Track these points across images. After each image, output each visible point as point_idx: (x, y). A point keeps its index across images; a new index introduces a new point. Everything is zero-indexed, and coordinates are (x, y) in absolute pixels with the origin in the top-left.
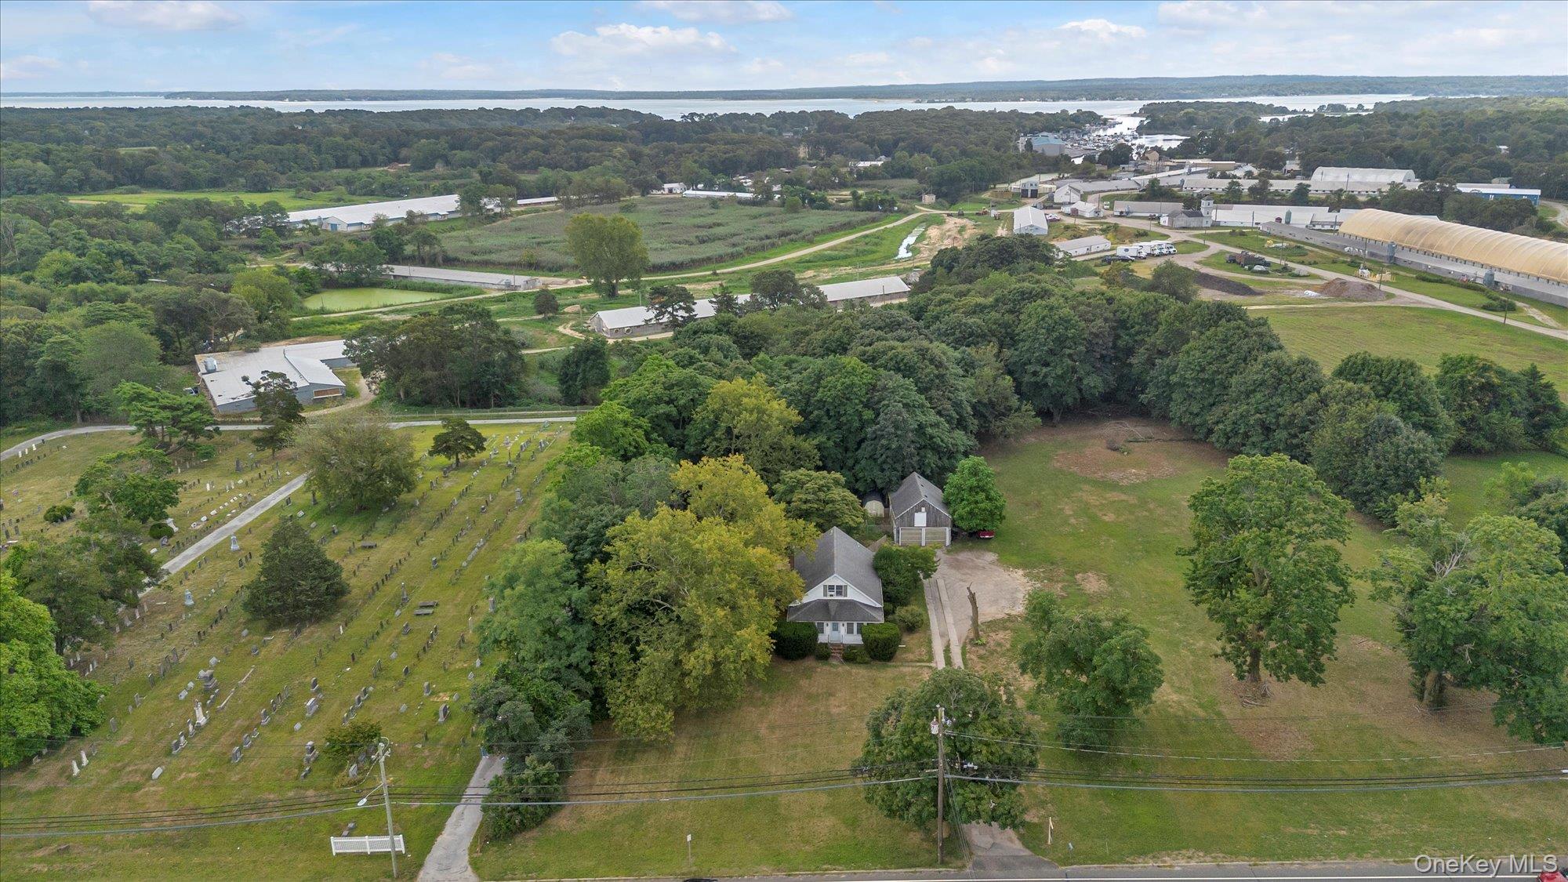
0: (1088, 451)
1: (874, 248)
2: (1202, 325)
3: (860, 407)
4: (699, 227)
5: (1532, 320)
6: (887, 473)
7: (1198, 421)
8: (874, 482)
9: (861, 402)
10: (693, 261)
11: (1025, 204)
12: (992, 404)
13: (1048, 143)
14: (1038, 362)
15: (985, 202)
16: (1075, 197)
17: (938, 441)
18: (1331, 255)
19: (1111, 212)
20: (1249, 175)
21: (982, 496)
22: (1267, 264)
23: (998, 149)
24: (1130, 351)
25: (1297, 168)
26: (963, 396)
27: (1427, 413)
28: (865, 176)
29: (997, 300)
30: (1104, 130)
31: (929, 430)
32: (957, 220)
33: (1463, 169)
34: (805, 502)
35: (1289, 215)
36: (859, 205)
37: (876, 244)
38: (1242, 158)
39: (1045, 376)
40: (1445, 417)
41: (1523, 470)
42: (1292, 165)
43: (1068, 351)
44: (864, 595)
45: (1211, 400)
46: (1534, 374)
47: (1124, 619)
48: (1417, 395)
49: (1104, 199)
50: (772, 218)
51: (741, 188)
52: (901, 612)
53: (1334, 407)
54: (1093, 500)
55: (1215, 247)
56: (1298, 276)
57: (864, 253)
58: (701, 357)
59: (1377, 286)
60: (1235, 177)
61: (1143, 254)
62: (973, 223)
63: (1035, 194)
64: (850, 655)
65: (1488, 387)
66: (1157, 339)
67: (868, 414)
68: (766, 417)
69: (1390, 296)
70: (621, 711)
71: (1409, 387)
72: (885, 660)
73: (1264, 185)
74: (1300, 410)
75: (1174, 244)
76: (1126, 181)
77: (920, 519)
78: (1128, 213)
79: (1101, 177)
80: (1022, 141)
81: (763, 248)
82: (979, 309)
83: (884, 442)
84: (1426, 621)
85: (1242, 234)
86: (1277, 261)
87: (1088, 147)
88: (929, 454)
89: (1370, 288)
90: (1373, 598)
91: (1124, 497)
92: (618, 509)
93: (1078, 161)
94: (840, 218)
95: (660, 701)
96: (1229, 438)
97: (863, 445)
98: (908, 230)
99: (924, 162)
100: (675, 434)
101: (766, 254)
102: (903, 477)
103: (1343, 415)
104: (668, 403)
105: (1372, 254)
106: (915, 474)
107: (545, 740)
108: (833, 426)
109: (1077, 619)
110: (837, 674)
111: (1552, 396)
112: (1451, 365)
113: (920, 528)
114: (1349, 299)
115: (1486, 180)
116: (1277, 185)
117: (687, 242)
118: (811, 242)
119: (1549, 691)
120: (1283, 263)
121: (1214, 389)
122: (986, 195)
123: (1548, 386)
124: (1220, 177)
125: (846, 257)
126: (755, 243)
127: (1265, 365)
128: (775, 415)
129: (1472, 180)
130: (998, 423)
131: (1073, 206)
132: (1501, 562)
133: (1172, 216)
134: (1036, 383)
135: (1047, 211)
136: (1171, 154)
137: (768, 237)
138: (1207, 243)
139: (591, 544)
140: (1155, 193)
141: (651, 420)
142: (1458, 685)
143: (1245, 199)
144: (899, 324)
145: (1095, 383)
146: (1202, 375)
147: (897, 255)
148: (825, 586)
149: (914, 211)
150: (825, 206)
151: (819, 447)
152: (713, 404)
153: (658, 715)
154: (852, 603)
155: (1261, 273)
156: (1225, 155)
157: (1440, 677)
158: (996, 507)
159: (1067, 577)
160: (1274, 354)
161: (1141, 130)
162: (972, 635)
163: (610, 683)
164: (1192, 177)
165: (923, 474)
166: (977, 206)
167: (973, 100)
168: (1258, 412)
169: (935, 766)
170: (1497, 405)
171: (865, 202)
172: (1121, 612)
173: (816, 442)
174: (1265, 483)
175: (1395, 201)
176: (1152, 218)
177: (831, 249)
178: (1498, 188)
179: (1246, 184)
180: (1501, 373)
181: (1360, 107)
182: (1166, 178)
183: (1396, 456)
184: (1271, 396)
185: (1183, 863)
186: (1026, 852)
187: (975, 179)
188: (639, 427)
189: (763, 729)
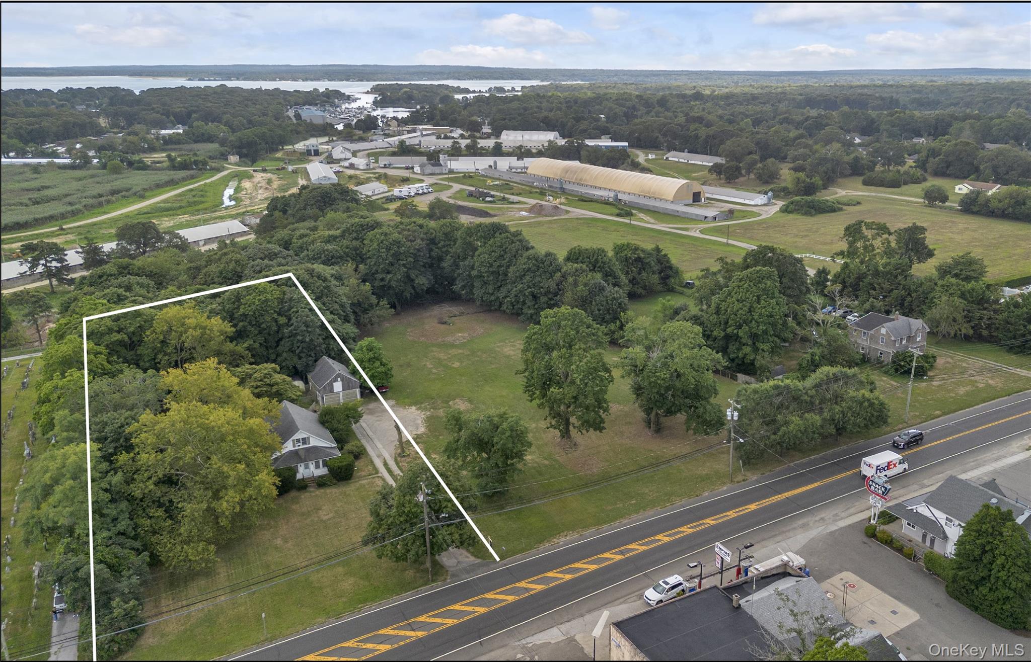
0: (427, 327)
1: (203, 199)
2: (485, 238)
3: (275, 315)
4: (27, 190)
5: (642, 220)
6: (304, 360)
7: (493, 298)
8: (294, 367)
9: (275, 311)
10: (36, 220)
11: (312, 160)
12: (359, 304)
13: (311, 113)
14: (383, 271)
15: (278, 159)
16: (349, 155)
18: (528, 188)
19: (377, 165)
20: (462, 137)
21: (378, 364)
22: (492, 196)
23: (277, 119)
24: (440, 259)
25: (490, 131)
26: (345, 299)
27: (615, 277)
28: (169, 142)
29: (344, 232)
30: (349, 103)
32: (262, 174)
33: (585, 131)
34: (256, 388)
35: (495, 163)
36: (174, 166)
37: (202, 196)
38: (454, 124)
39: (390, 281)
40: (624, 279)
41: (669, 301)
42: (486, 129)
43: (402, 262)
44: (321, 441)
45: (499, 284)
46: (658, 250)
47: (505, 414)
48: (609, 267)
49: (369, 155)
50: (98, 179)
51: (55, 155)
52: (348, 447)
53: (571, 280)
54: (442, 356)
55: (457, 187)
56: (513, 203)
57: (195, 203)
58: (128, 294)
59: (559, 206)
60: (453, 138)
61: (412, 194)
62: (276, 176)
63: (317, 153)
64: (321, 483)
65: (639, 259)
66: (457, 248)
67: (282, 320)
68: (208, 332)
69: (567, 212)
71: (604, 263)
72: (346, 480)
73: (475, 144)
74: (552, 284)
75: (431, 185)
76: (380, 143)
77: (338, 386)
78: (390, 165)
79: (362, 139)
80: (291, 113)
81: (100, 205)
82: (330, 240)
83: (300, 338)
84: (650, 383)
85: (471, 177)
86: (498, 194)
87: (342, 116)
89: (556, 208)
90: (623, 377)
91: (460, 351)
93: (340, 127)
94: (164, 176)
95: (202, 540)
96: (513, 306)
97: (282, 343)
98: (225, 182)
99: (221, 130)
100: (130, 355)
101: (105, 209)
102: (316, 361)
103: (576, 284)
104: (118, 332)
105: (550, 186)
106: (325, 358)
107: (123, 585)
108: (257, 332)
109: (481, 418)
110: (317, 495)
111: (668, 261)
112: (619, 249)
113: (338, 393)
114: (546, 216)
115: (598, 137)
116: (482, 143)
117: (21, 204)
118: (143, 197)
119: (708, 407)
120: (502, 195)
121: (499, 276)
122: (279, 155)
123: (665, 255)
124: (444, 139)
125: (180, 208)
126: (90, 201)
127: (529, 258)
128: (215, 329)
129: (592, 137)
130: (366, 316)
131: (350, 161)
132: (680, 345)
133: (422, 166)
134: (384, 286)
135: (330, 165)
136: (402, 122)
137: (101, 196)
138: (450, 184)
139: (112, 441)
140: (405, 150)
141: (107, 346)
142: (666, 416)
143: (464, 153)
144: (276, 254)
145: (423, 281)
146: (491, 269)
147: (223, 203)
148: (293, 440)
149: (224, 168)
150: (144, 167)
151: (248, 349)
152: (159, 326)
153: (203, 550)
154: (315, 448)
155: (490, 202)
156: (441, 123)
157: (657, 414)
158: (389, 370)
159: (445, 405)
160: (531, 251)
161: (377, 104)
162: (399, 451)
163: (154, 539)
164: (425, 138)
165: (329, 356)
166: (274, 163)
167: (238, 79)
168: (529, 287)
169: (422, 521)
170: (644, 269)
171: (181, 163)
172: (502, 410)
173: (246, 345)
174: (563, 323)
175: (552, 152)
176: (407, 168)
177: (164, 201)
178: (605, 142)
179: (464, 143)
180: (643, 251)
181: (513, 89)
182: (410, 139)
183: (607, 303)
184: (535, 277)
185: (563, 539)
186: (479, 561)
187: (267, 143)
188: (101, 353)
189: (279, 542)
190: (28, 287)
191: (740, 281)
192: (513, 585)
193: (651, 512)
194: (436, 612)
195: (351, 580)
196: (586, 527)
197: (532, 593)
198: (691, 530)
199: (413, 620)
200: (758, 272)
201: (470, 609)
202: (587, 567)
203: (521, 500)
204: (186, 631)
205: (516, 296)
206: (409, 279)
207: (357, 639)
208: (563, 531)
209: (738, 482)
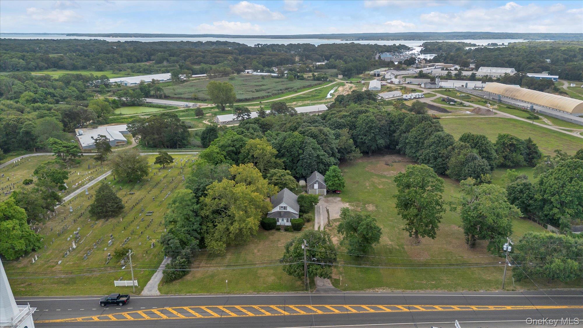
0: (378, 165)
1: (318, 94)
3: (298, 149)
4: (257, 86)
5: (544, 123)
6: (306, 171)
7: (414, 155)
8: (302, 174)
9: (299, 147)
10: (253, 98)
11: (375, 79)
12: (345, 149)
13: (387, 56)
14: (363, 135)
15: (360, 78)
16: (393, 77)
17: (324, 160)
18: (479, 99)
19: (405, 82)
20: (456, 69)
21: (337, 179)
22: (455, 102)
23: (367, 58)
24: (394, 132)
25: (474, 67)
26: (334, 146)
27: (488, 153)
28: (318, 68)
29: (350, 114)
31: (321, 157)
32: (350, 84)
33: (532, 68)
34: (277, 180)
35: (467, 84)
36: (314, 79)
37: (319, 93)
38: (455, 63)
39: (365, 140)
40: (495, 155)
42: (472, 66)
43: (372, 131)
44: (293, 210)
45: (418, 148)
46: (530, 141)
49: (403, 77)
50: (283, 83)
51: (273, 72)
52: (305, 216)
53: (456, 151)
54: (376, 181)
55: (439, 95)
56: (465, 106)
57: (315, 96)
58: (246, 131)
59: (491, 110)
60: (451, 70)
61: (412, 98)
62: (355, 85)
63: (379, 75)
64: (287, 229)
65: (512, 145)
66: (403, 127)
67: (301, 151)
68: (265, 152)
69: (496, 113)
70: (209, 244)
71: (483, 144)
72: (298, 230)
73: (460, 73)
74: (446, 152)
75: (424, 94)
76: (413, 71)
77: (316, 186)
78: (410, 83)
79: (404, 69)
80: (378, 55)
81: (279, 94)
82: (344, 117)
83: (305, 161)
85: (449, 91)
86: (459, 100)
87: (401, 58)
88: (321, 165)
89: (489, 111)
91: (387, 180)
92: (211, 180)
93: (396, 63)
94: (307, 83)
95: (222, 241)
96: (423, 161)
97: (299, 162)
98: (331, 88)
99: (341, 63)
100: (235, 157)
101: (279, 96)
102: (312, 173)
103: (459, 153)
104: (232, 147)
105: (493, 99)
106: (316, 172)
107: (183, 252)
108: (289, 155)
110: (282, 235)
111: (536, 148)
112: (501, 137)
113: (316, 189)
114: (481, 114)
115: (539, 72)
116: (464, 73)
117: (252, 91)
118: (296, 92)
120: (461, 101)
121: (419, 144)
122: (361, 76)
123: (535, 145)
124: (445, 70)
125: (308, 97)
126: (276, 92)
127: (435, 136)
128: (268, 151)
129: (535, 72)
130: (348, 155)
131: (391, 80)
133: (425, 84)
134: (362, 142)
135: (382, 82)
136: (430, 61)
137: (281, 90)
138: (436, 94)
139: (201, 191)
140: (422, 75)
141: (227, 152)
143: (453, 78)
144: (317, 121)
145: (381, 142)
146: (416, 140)
148: (280, 206)
149: (335, 81)
150: (303, 79)
151: (284, 162)
152: (247, 147)
153: (221, 245)
154: (289, 212)
155: (453, 105)
156: (449, 62)
157: (474, 237)
158: (341, 182)
159: (363, 206)
160: (439, 133)
161: (422, 52)
162: (328, 223)
163: (206, 235)
164: (435, 70)
165: (319, 172)
166: (356, 79)
168: (433, 152)
169: (303, 259)
170: (516, 151)
171: (317, 78)
173: (283, 160)
175: (506, 80)
176: (419, 85)
177: (304, 94)
178: (545, 75)
179: (454, 73)
180: (517, 140)
181: (503, 44)
182: (425, 70)
183: (475, 167)
184: (437, 147)
185: (381, 290)
186: (333, 287)
187: (357, 70)
188: (222, 154)
189: (256, 251)
190: (235, 125)
191: (562, 167)
192: (342, 305)
193: (440, 291)
194: (300, 306)
195: (273, 278)
196: (398, 288)
197: (349, 312)
198: (459, 309)
199: (287, 306)
200: (575, 162)
201: (315, 309)
202: (385, 309)
203: (372, 264)
204: (202, 278)
205: (425, 156)
206: (374, 139)
207: (259, 306)
208: (384, 286)
209: (508, 290)
